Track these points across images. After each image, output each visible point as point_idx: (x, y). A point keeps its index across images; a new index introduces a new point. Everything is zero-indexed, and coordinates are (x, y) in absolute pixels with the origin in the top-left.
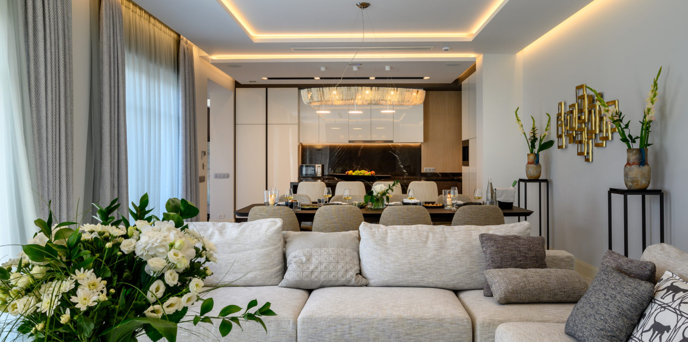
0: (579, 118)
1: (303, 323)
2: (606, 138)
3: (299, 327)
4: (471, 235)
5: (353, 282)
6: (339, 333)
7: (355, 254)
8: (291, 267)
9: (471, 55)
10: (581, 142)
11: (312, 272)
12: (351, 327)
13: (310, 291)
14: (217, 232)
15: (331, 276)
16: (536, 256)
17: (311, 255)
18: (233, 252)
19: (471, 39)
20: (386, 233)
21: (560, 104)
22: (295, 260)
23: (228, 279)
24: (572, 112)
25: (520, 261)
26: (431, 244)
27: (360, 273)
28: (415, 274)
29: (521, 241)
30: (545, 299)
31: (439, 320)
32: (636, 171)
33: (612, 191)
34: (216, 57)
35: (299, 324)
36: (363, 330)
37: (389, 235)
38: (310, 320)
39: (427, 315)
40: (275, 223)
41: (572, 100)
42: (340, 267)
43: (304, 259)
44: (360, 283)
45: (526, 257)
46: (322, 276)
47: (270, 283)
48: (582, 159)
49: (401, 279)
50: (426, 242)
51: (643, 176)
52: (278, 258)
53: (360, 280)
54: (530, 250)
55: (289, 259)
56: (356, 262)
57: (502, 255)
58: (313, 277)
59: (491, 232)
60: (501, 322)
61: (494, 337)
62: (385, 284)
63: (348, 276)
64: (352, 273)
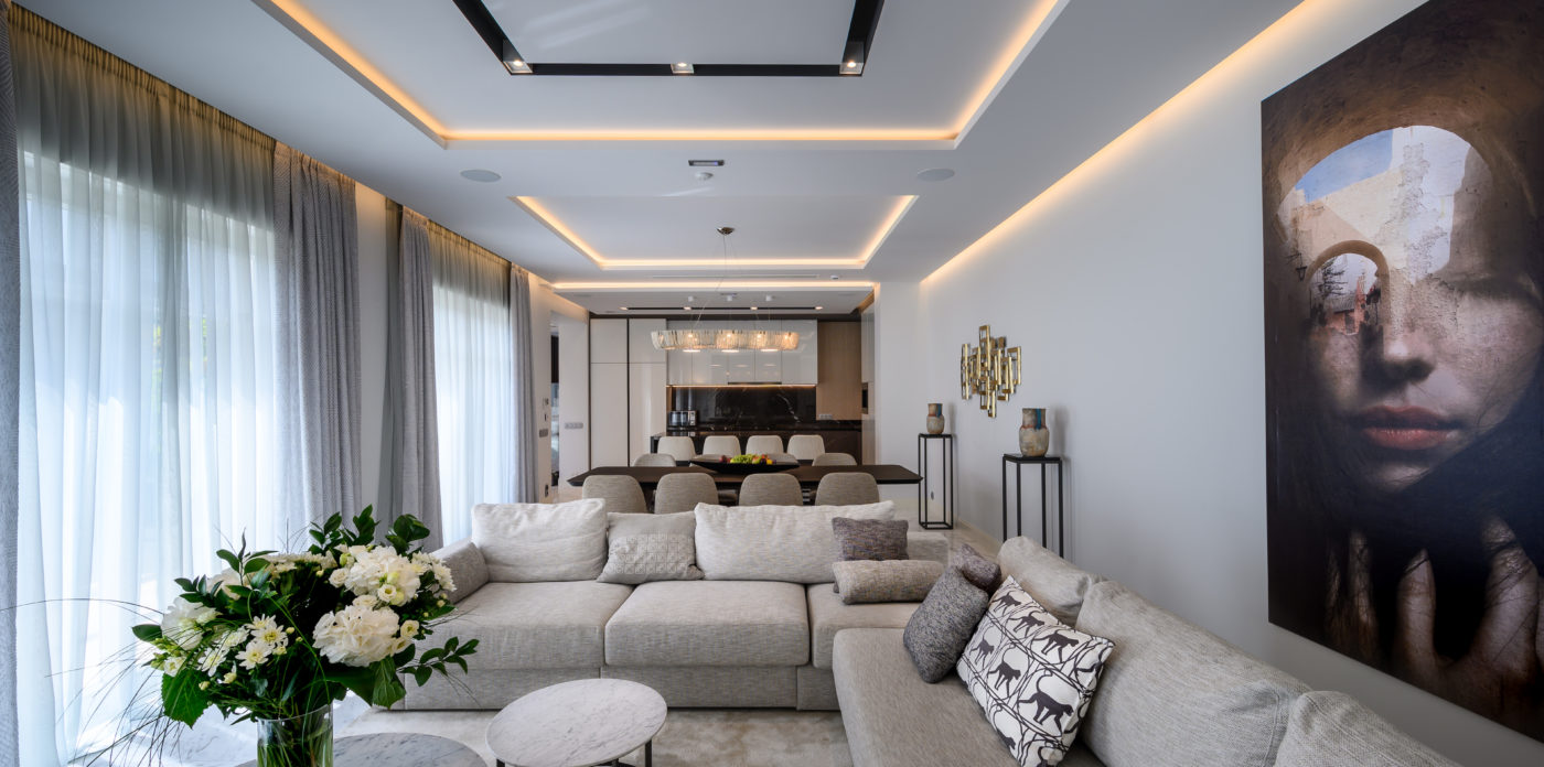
0: (983, 365)
1: (611, 631)
2: (1008, 391)
3: (607, 636)
4: (824, 519)
5: (685, 575)
6: (653, 643)
7: (690, 540)
8: (613, 557)
9: (867, 284)
10: (984, 393)
11: (636, 564)
12: (667, 635)
13: (634, 586)
14: (525, 517)
15: (659, 569)
16: (895, 545)
17: (636, 543)
18: (543, 541)
19: (862, 266)
20: (726, 517)
21: (964, 346)
22: (617, 549)
23: (538, 573)
24: (975, 357)
25: (876, 550)
26: (777, 531)
27: (695, 564)
28: (756, 566)
29: (880, 527)
30: (899, 598)
31: (771, 626)
32: (1031, 434)
33: (1007, 458)
34: (559, 286)
35: (607, 631)
36: (681, 638)
37: (729, 519)
38: (621, 627)
39: (757, 620)
40: (595, 504)
41: (976, 344)
42: (669, 558)
43: (627, 548)
44: (694, 576)
45: (883, 547)
46: (648, 569)
47: (588, 577)
48: (985, 412)
49: (740, 572)
50: (772, 527)
51: (1039, 440)
52: (597, 545)
53: (695, 572)
54: (888, 537)
55: (611, 547)
56: (690, 551)
57: (854, 543)
58: (637, 569)
59: (847, 516)
60: (842, 628)
61: (832, 645)
62: (722, 577)
63: (679, 569)
64: (684, 565)
